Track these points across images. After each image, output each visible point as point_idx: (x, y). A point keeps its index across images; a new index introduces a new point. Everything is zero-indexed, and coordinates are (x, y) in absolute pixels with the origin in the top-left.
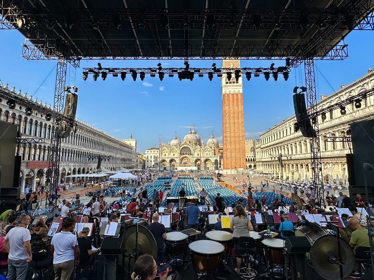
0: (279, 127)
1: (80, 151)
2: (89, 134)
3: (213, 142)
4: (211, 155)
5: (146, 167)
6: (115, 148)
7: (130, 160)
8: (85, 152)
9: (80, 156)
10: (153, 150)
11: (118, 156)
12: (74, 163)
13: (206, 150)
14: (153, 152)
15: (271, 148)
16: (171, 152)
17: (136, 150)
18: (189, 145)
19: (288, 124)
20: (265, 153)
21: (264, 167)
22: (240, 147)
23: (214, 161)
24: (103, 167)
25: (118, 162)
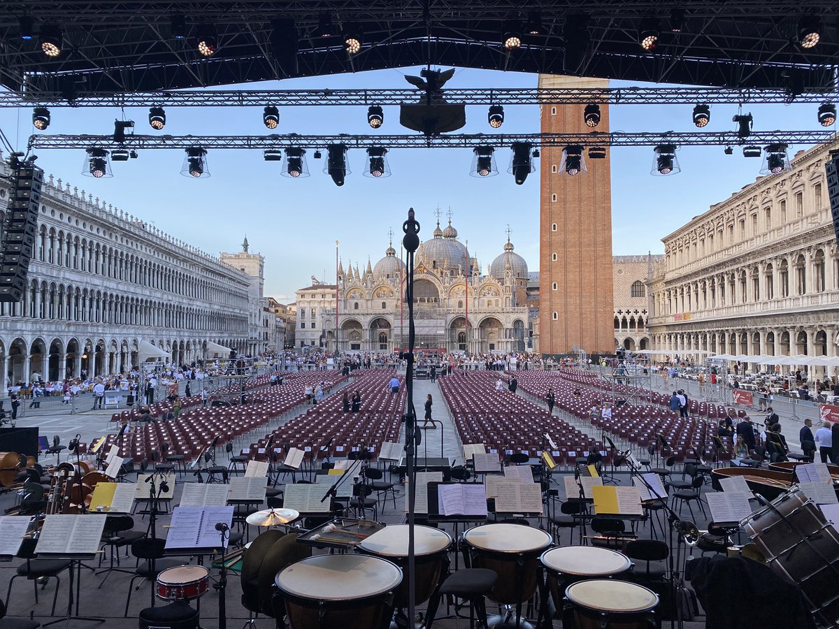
0: (729, 209)
1: (58, 284)
2: (88, 229)
3: (507, 265)
4: (500, 306)
5: (298, 343)
6: (184, 279)
7: (242, 320)
8: (74, 286)
9: (57, 299)
10: (319, 290)
11: (198, 305)
12: (36, 322)
13: (486, 291)
14: (319, 298)
15: (698, 279)
16: (376, 297)
17: (261, 289)
18: (434, 275)
19: (759, 199)
20: (679, 297)
21: (673, 344)
22: (596, 279)
23: (510, 326)
24: (144, 338)
25: (197, 325)
